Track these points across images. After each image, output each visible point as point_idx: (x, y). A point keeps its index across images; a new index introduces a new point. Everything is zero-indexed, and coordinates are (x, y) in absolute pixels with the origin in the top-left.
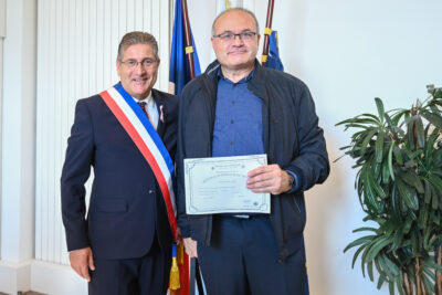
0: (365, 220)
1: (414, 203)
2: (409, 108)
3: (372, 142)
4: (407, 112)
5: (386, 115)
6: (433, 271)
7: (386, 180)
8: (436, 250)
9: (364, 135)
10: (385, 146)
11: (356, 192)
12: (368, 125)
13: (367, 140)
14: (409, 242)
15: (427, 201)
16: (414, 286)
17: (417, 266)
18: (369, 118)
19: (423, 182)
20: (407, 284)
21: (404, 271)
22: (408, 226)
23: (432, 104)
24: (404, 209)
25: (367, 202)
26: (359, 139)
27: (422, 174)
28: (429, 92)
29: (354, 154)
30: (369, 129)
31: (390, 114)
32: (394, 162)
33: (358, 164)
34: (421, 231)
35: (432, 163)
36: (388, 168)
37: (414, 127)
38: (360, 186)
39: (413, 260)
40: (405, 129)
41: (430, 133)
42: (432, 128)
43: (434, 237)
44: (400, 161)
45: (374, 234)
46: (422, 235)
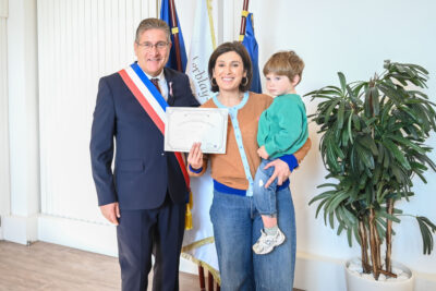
0: (327, 177)
1: (371, 163)
2: (368, 80)
3: (335, 111)
4: (366, 84)
5: (348, 87)
6: (385, 220)
7: (345, 144)
8: (388, 202)
9: (328, 105)
10: (346, 114)
11: (320, 154)
12: (331, 96)
13: (330, 109)
14: (363, 196)
15: (380, 161)
16: (368, 232)
17: (371, 216)
18: (333, 90)
19: (377, 144)
20: (362, 231)
21: (360, 220)
22: (363, 182)
23: (387, 77)
24: (362, 168)
25: (329, 162)
26: (324, 108)
27: (377, 138)
28: (385, 67)
29: (320, 121)
30: (333, 100)
31: (351, 86)
32: (353, 127)
33: (323, 129)
34: (375, 186)
35: (386, 128)
36: (347, 133)
37: (371, 97)
38: (324, 148)
39: (368, 211)
40: (363, 99)
41: (385, 102)
42: (387, 99)
43: (386, 191)
44: (357, 127)
45: (334, 188)
46: (376, 189)
